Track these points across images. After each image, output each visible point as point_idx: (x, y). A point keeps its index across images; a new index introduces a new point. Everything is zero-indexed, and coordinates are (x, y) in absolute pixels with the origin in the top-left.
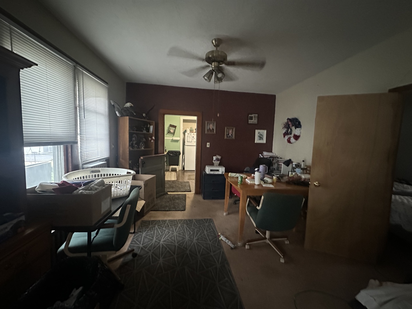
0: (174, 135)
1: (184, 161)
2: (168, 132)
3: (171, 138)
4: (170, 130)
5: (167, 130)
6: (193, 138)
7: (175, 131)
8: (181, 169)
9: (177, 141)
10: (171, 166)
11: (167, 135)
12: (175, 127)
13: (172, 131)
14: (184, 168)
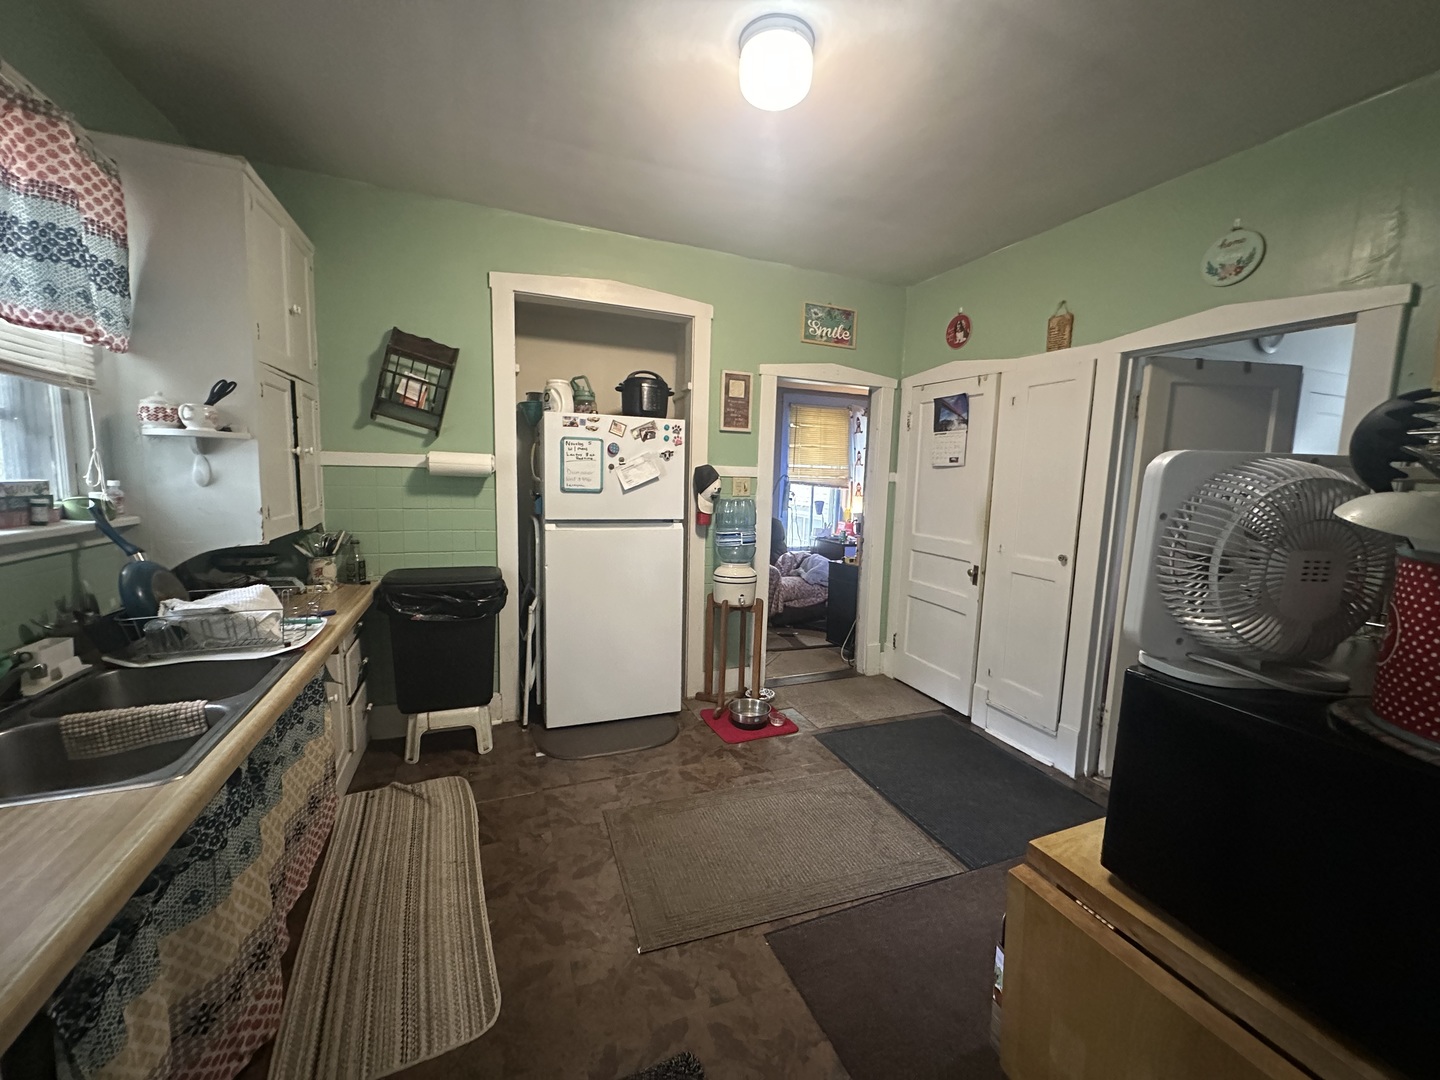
0: (436, 431)
1: (533, 647)
2: (379, 402)
3: (414, 460)
4: (394, 386)
5: (365, 386)
6: (609, 460)
7: (443, 391)
8: (512, 718)
9: (471, 484)
10: (422, 716)
11: (370, 429)
12: (444, 357)
13: (413, 395)
14: (538, 712)
